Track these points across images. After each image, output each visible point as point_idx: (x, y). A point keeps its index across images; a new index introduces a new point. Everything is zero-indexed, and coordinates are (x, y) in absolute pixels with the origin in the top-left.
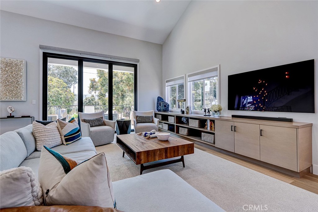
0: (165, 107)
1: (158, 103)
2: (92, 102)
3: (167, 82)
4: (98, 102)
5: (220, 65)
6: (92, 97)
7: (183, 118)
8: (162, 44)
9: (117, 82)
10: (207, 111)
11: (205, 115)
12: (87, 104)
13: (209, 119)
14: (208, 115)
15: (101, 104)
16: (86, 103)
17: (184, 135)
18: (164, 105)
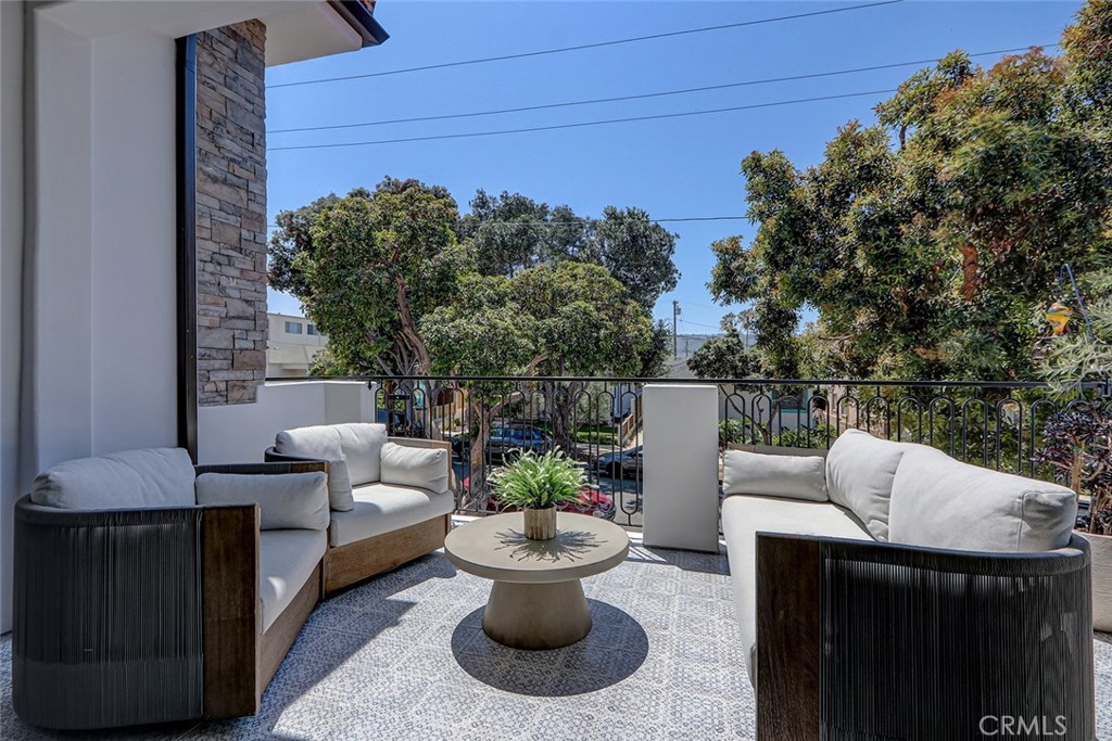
2: (730, 357)
4: (756, 357)
6: (730, 339)
15: (772, 367)
16: (705, 362)
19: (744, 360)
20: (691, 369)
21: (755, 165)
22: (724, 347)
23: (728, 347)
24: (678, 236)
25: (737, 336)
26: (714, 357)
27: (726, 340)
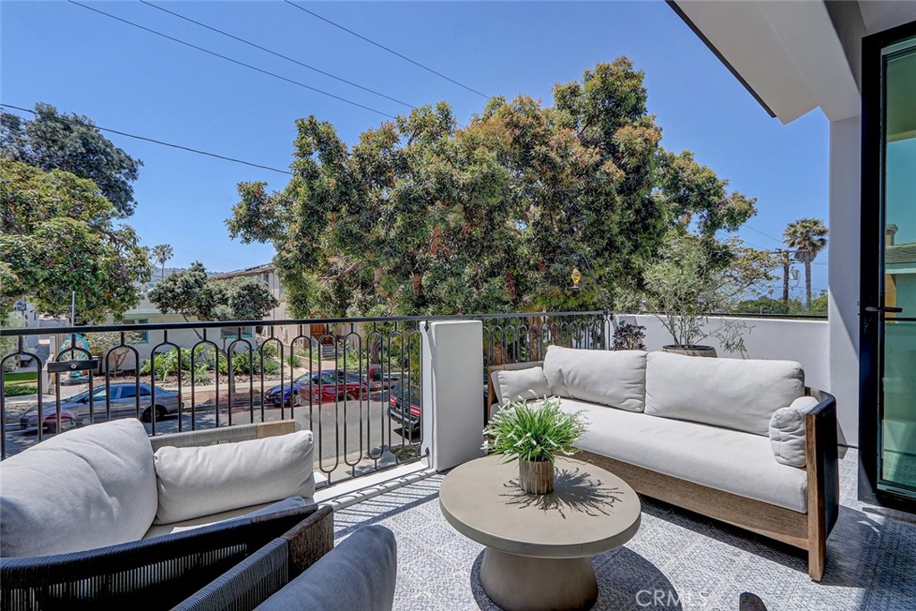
19: (210, 294)
20: (153, 301)
21: (309, 128)
22: (192, 280)
23: (196, 281)
24: (142, 164)
25: (203, 270)
26: (181, 289)
27: (192, 273)
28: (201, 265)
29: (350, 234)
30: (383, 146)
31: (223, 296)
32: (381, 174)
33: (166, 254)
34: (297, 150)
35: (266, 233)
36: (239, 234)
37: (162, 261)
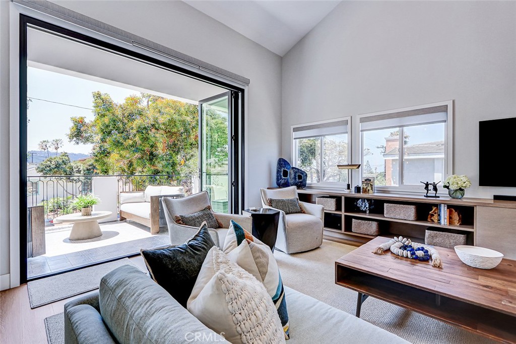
0: (299, 179)
1: (278, 172)
2: (63, 166)
3: (295, 130)
5: (454, 102)
6: (63, 157)
7: (360, 202)
8: (282, 56)
9: (145, 128)
10: (431, 187)
11: (425, 195)
12: (50, 170)
13: (445, 204)
14: (434, 195)
16: (48, 168)
17: (367, 235)
18: (297, 174)
19: (71, 168)
20: (38, 172)
21: (98, 96)
22: (60, 161)
23: (63, 161)
25: (67, 156)
26: (54, 166)
27: (61, 157)
28: (66, 153)
29: (118, 142)
30: (132, 105)
31: (79, 169)
32: (131, 117)
33: (59, 144)
34: (93, 104)
35: (87, 140)
36: (73, 140)
37: (56, 148)
